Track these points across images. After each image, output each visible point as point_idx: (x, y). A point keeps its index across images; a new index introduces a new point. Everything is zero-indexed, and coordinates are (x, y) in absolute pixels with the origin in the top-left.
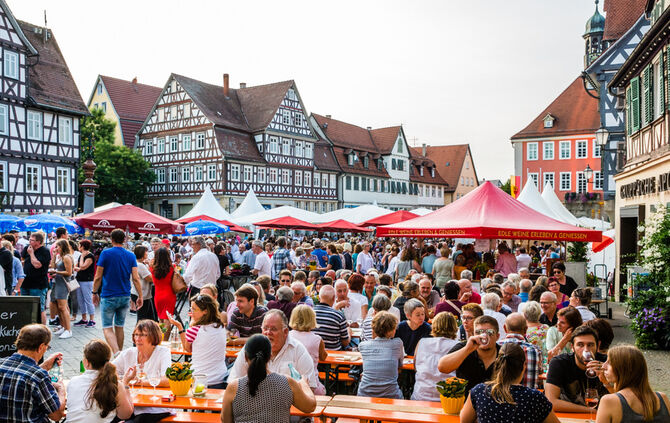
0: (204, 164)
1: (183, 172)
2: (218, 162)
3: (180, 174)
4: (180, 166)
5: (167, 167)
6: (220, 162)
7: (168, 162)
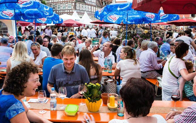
0: (66, 3)
1: (57, 6)
2: (72, 3)
3: (56, 7)
4: (56, 4)
5: (51, 5)
6: (73, 2)
7: (51, 3)
